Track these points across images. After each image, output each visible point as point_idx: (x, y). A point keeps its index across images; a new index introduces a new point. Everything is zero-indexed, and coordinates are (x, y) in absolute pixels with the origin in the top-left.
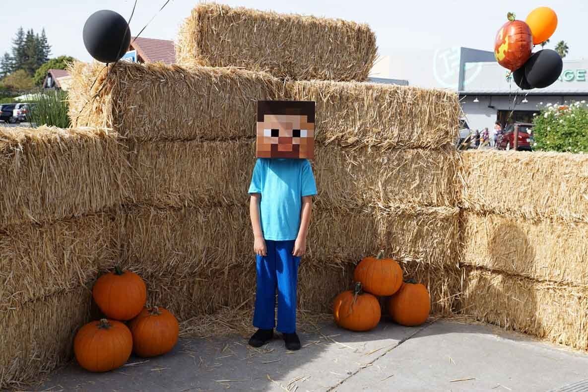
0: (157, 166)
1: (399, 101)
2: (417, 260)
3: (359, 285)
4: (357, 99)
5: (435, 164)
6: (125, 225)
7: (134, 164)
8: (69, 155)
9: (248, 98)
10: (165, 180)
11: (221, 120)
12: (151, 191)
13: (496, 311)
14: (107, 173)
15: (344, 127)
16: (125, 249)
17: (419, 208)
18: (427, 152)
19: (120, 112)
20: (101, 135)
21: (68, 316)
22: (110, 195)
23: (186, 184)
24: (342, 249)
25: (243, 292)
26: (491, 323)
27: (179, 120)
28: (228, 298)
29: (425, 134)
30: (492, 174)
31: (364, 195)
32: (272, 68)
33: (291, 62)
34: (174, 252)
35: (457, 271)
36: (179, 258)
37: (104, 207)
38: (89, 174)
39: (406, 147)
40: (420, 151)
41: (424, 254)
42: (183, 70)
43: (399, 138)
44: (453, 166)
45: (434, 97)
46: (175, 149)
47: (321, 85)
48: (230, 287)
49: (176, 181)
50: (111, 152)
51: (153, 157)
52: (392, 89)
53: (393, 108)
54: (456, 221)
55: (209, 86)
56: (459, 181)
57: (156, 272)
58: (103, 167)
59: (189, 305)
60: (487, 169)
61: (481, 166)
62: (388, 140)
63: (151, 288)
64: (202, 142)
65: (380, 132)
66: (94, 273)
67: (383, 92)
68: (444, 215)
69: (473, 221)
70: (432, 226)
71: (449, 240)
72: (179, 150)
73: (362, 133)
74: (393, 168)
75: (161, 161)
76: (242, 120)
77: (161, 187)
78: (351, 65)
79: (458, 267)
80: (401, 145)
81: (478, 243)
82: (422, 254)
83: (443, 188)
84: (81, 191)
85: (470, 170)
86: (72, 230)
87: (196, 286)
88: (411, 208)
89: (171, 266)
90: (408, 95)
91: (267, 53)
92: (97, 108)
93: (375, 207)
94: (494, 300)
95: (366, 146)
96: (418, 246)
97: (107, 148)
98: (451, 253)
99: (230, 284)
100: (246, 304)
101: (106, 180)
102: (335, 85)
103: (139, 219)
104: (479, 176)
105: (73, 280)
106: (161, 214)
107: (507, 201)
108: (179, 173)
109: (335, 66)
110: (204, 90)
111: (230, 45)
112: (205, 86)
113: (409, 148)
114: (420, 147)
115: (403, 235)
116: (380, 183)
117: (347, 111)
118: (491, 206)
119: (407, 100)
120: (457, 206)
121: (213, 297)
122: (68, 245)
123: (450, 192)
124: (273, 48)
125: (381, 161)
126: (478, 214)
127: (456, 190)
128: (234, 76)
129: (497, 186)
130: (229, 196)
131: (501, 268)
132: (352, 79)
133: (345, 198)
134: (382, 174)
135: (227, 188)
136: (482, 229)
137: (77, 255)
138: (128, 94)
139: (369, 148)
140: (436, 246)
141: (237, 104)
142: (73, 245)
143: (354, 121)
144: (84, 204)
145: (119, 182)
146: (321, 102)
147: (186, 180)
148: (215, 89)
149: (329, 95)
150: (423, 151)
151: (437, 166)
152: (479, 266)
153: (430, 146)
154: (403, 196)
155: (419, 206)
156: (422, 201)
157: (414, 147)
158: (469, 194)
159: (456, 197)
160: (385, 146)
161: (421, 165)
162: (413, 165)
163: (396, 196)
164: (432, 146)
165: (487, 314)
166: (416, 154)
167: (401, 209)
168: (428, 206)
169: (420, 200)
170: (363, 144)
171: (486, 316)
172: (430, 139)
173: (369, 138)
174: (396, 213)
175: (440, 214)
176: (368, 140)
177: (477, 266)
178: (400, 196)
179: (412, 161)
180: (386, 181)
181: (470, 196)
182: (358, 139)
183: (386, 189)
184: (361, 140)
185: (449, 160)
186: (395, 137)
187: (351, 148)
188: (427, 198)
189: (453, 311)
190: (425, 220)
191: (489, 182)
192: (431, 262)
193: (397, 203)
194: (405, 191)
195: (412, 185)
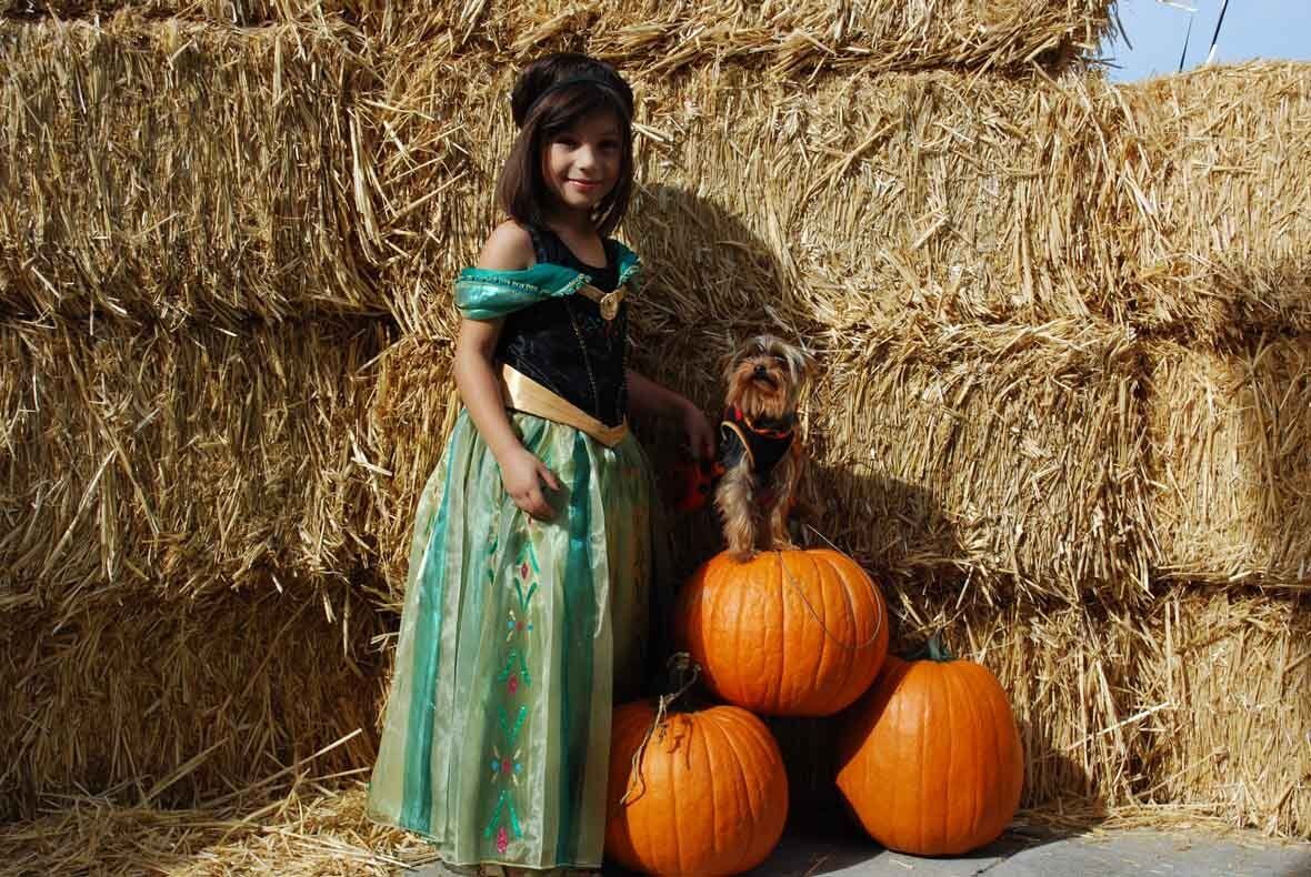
2: (957, 562)
3: (682, 666)
5: (1013, 135)
17: (953, 330)
18: (974, 81)
28: (110, 746)
31: (705, 276)
35: (1143, 613)
39: (877, 64)
40: (940, 74)
41: (988, 532)
44: (1092, 139)
48: (115, 696)
54: (1123, 387)
56: (1124, 206)
60: (1242, 142)
61: (1216, 131)
62: (797, 30)
68: (1065, 355)
69: (1195, 379)
70: (1017, 406)
71: (1096, 469)
74: (828, 156)
79: (1146, 589)
80: (861, 56)
81: (1225, 479)
82: (980, 536)
83: (1053, 235)
85: (1174, 154)
88: (915, 327)
95: (700, 59)
96: (961, 498)
98: (1110, 528)
99: (116, 683)
100: (201, 772)
104: (1214, 175)
113: (896, 69)
114: (942, 64)
115: (887, 448)
116: (772, 218)
118: (1277, 306)
120: (1125, 318)
121: (27, 739)
125: (772, 122)
126: (1218, 349)
127: (1115, 251)
129: (1294, 208)
130: (62, 269)
134: (782, 183)
135: (52, 230)
139: (716, 65)
140: (1038, 495)
150: (957, 77)
151: (1023, 144)
152: (1239, 580)
153: (985, 54)
154: (880, 279)
155: (953, 323)
156: (963, 300)
157: (917, 61)
158: (1175, 259)
159: (1117, 283)
160: (785, 58)
161: (953, 139)
162: (918, 143)
163: (847, 282)
164: (994, 56)
165: (1288, 798)
166: (929, 91)
167: (874, 334)
168: (994, 321)
169: (957, 296)
170: (686, 51)
171: (1286, 808)
172: (984, 24)
173: (711, 25)
174: (849, 352)
175: (1051, 352)
176: (707, 32)
177: (1231, 579)
178: (866, 277)
179: (911, 119)
180: (800, 212)
181: (1176, 267)
182: (662, 27)
183: (800, 252)
184: (677, 37)
185: (1077, 115)
186: (831, 19)
187: (636, 69)
188: (986, 289)
189: (1135, 790)
190: (982, 380)
191: (1259, 193)
192: (1021, 571)
193: (852, 311)
194: (888, 256)
195: (918, 229)
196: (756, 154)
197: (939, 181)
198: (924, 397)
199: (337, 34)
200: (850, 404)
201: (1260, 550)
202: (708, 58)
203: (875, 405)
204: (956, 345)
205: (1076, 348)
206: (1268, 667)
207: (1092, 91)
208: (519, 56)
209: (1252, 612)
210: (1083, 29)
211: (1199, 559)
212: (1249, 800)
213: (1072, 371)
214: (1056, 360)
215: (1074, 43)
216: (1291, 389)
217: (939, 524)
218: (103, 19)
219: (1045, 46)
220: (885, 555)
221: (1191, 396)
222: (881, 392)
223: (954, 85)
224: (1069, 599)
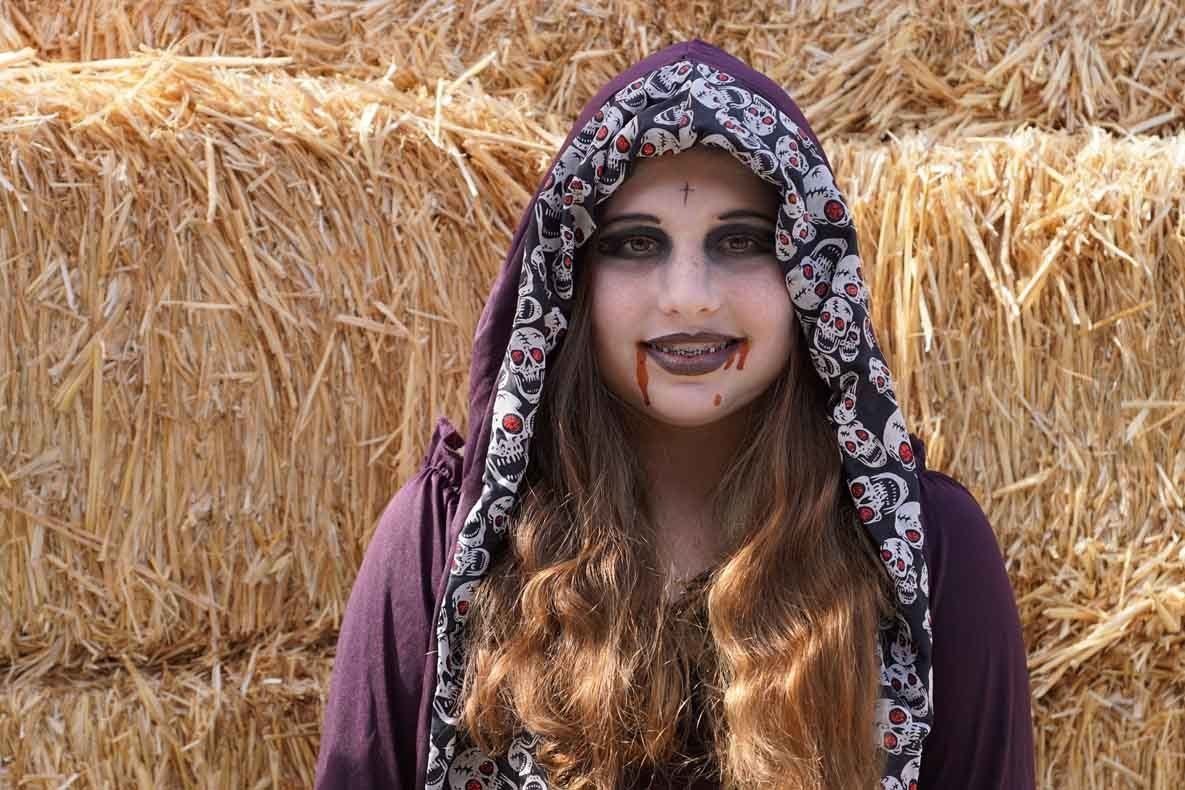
9: (314, 308)
11: (58, 509)
32: (559, 53)
47: (986, 171)
76: (265, 498)
128: (175, 129)
141: (208, 362)
146: (984, 310)
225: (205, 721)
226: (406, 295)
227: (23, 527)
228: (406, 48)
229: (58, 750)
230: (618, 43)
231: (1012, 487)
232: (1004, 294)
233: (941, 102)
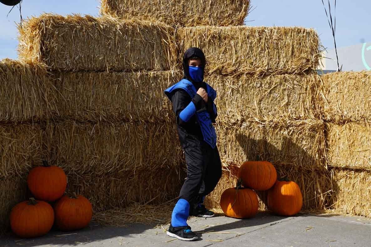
0: (78, 91)
1: (267, 38)
2: (290, 164)
4: (232, 38)
5: (300, 86)
6: (54, 134)
7: (60, 89)
8: (4, 75)
9: (147, 40)
10: (84, 101)
11: (126, 57)
12: (73, 108)
13: (361, 204)
14: (37, 91)
15: (224, 60)
16: (54, 152)
18: (293, 76)
19: (47, 49)
20: (31, 64)
21: (7, 197)
22: (39, 108)
23: (100, 103)
24: (229, 156)
25: (152, 191)
26: (359, 215)
27: (92, 56)
28: (140, 196)
29: (289, 63)
30: (346, 90)
31: (243, 112)
32: (166, 19)
33: (180, 14)
34: (93, 155)
35: (327, 173)
36: (97, 161)
37: (35, 117)
38: (21, 91)
39: (274, 73)
40: (286, 75)
41: (296, 159)
42: (95, 20)
43: (268, 66)
44: (315, 86)
45: (295, 33)
46: (90, 77)
47: (204, 29)
48: (141, 187)
49: (93, 101)
50: (40, 78)
51: (74, 84)
52: (260, 29)
53: (262, 44)
54: (321, 131)
55: (115, 31)
56: (321, 98)
57: (78, 170)
58: (32, 88)
59: (107, 199)
60: (342, 86)
61: (337, 84)
62: (259, 68)
63: (75, 183)
64: (111, 72)
65: (253, 63)
66: (29, 168)
67: (252, 31)
68: (310, 126)
69: (335, 130)
70: (301, 135)
71: (316, 146)
72: (93, 79)
73: (238, 64)
74: (265, 90)
75: (80, 87)
76: (143, 57)
77: (81, 106)
78: (228, 14)
79: (327, 169)
80: (271, 72)
81: (340, 148)
82: (295, 159)
83: (308, 104)
84: (15, 103)
85: (330, 88)
86: (9, 133)
87: (112, 184)
88: (282, 121)
89: (91, 167)
90: (274, 33)
91: (162, 8)
92: (30, 48)
93: (253, 122)
94: (358, 194)
95: (242, 74)
97: (36, 73)
98: (320, 158)
99: (140, 184)
100: (154, 201)
101: (35, 97)
102: (215, 29)
103: (65, 130)
104: (337, 92)
105: (11, 171)
106: (81, 126)
107: (360, 110)
108: (94, 96)
109: (215, 15)
110: (111, 34)
111: (132, 3)
112: (112, 31)
113: (278, 74)
114: (287, 73)
115: (277, 143)
116: (255, 102)
117: (225, 48)
118: (348, 116)
119: (273, 36)
120: (322, 118)
121: (126, 194)
122: (7, 143)
123: (315, 107)
124: (166, 4)
125: (255, 85)
126: (339, 124)
127: (320, 106)
128: (134, 24)
129: (351, 99)
130: (134, 114)
131: (360, 166)
132: (230, 24)
133: (228, 115)
134: (257, 95)
135: (132, 107)
136: (343, 136)
137: (14, 152)
138: (53, 37)
139: (245, 74)
140: (305, 151)
141: (138, 45)
142: (11, 144)
143: (231, 54)
144: (17, 113)
145: (46, 99)
146: (204, 42)
147: (100, 101)
148: (120, 33)
149: (210, 36)
150: (289, 75)
151: (302, 87)
152: (343, 167)
153: (294, 71)
154: (275, 112)
155: (289, 120)
156: (291, 116)
157: (281, 73)
158: (330, 108)
159: (320, 112)
160: (258, 73)
161: (289, 86)
162: (282, 88)
163: (269, 113)
164: (296, 71)
165: (354, 207)
166: (284, 78)
167: (274, 122)
168: (297, 119)
169: (290, 115)
170: (240, 72)
171: (354, 209)
172: (294, 66)
173: (244, 68)
174: (270, 125)
175: (307, 125)
176: (243, 69)
177: (342, 167)
178: (273, 112)
179: (281, 84)
180: (260, 101)
181: (331, 109)
182: (235, 68)
183: (260, 107)
184: (238, 70)
185: (312, 81)
186: (266, 66)
187: (230, 76)
188: (295, 113)
189: (326, 206)
190: (295, 130)
191: (345, 96)
192: (303, 166)
193: (271, 118)
194: (277, 108)
195: (282, 103)
196: (252, 90)
197: (286, 94)
198: (284, 133)
199: (178, 72)
200: (270, 135)
201: (347, 161)
202: (243, 73)
203: (275, 135)
204: (289, 124)
205: (312, 124)
206: (350, 183)
207: (315, 77)
208: (210, 74)
209: (347, 173)
210: (313, 66)
211: (336, 163)
212: (347, 209)
213: (311, 128)
214: (308, 126)
215: (312, 68)
216: (352, 131)
217: (287, 157)
218: (140, 71)
219: (305, 69)
220: (277, 162)
221: (334, 133)
222: (276, 133)
223: (289, 77)
224: (312, 171)
225: (139, 76)
226: (154, 39)
227: (123, 58)
228: (152, 18)
229: (127, 78)
230: (171, 18)
231: (207, 57)
232: (206, 40)
233: (200, 24)
